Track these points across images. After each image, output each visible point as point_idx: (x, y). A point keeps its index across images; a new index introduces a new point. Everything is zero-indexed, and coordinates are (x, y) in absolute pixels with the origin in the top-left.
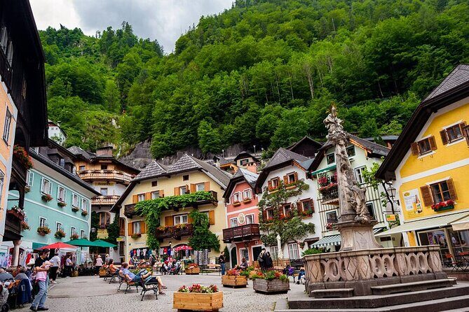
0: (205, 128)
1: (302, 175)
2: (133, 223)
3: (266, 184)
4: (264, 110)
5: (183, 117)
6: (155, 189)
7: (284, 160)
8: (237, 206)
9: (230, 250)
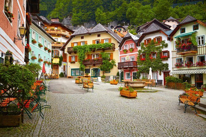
0: (99, 12)
1: (164, 38)
2: (71, 56)
3: (143, 41)
4: (129, 5)
5: (88, 5)
6: (83, 40)
7: (155, 30)
8: (126, 51)
9: (120, 73)
